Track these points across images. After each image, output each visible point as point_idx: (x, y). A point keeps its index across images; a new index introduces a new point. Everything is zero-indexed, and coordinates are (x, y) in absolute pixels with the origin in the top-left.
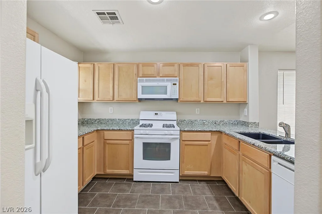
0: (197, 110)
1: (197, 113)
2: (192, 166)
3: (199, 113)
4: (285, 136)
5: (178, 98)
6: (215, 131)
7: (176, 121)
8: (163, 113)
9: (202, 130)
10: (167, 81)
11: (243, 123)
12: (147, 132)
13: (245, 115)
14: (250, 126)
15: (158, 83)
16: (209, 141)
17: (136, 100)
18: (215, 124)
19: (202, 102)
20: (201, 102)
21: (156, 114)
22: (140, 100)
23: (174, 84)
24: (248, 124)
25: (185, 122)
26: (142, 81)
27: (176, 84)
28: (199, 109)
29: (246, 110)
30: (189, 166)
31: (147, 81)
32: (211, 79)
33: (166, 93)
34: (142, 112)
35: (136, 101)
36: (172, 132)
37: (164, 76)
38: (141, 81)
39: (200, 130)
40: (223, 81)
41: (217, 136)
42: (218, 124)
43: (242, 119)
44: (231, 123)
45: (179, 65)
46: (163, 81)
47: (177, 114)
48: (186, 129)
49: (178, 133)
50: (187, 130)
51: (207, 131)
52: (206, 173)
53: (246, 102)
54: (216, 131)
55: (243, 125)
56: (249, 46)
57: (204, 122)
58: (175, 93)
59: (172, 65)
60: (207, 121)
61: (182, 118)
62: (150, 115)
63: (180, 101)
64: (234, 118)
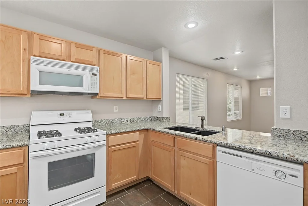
0: (115, 108)
1: (115, 111)
2: (121, 175)
3: (117, 111)
4: (200, 127)
5: (98, 92)
6: (142, 130)
7: (92, 122)
8: (74, 113)
9: (130, 130)
10: (84, 68)
11: (157, 119)
12: (57, 144)
13: (159, 111)
14: (164, 121)
15: (70, 70)
16: (137, 141)
17: (26, 93)
18: (133, 122)
19: (125, 98)
20: (123, 98)
21: (61, 115)
22: (34, 93)
23: (93, 74)
24: (163, 119)
25: (102, 122)
26: (42, 63)
27: (95, 75)
28: (117, 106)
29: (160, 106)
30: (117, 176)
31: (49, 64)
32: (134, 74)
33: (81, 86)
34: (35, 112)
35: (26, 95)
36: (97, 138)
37: (77, 61)
38: (36, 62)
39: (128, 130)
40: (144, 77)
41: (144, 135)
42: (136, 121)
43: (155, 115)
44: (146, 119)
45: (99, 51)
46: (78, 68)
47: (93, 113)
48: (113, 132)
49: (105, 137)
50: (115, 132)
51: (136, 131)
52: (134, 177)
53: (160, 99)
54: (144, 130)
55: (156, 120)
56: (163, 48)
57: (123, 120)
58: (95, 87)
59: (90, 48)
60: (126, 119)
61: (99, 117)
62: (52, 117)
63: (100, 97)
64: (148, 115)
